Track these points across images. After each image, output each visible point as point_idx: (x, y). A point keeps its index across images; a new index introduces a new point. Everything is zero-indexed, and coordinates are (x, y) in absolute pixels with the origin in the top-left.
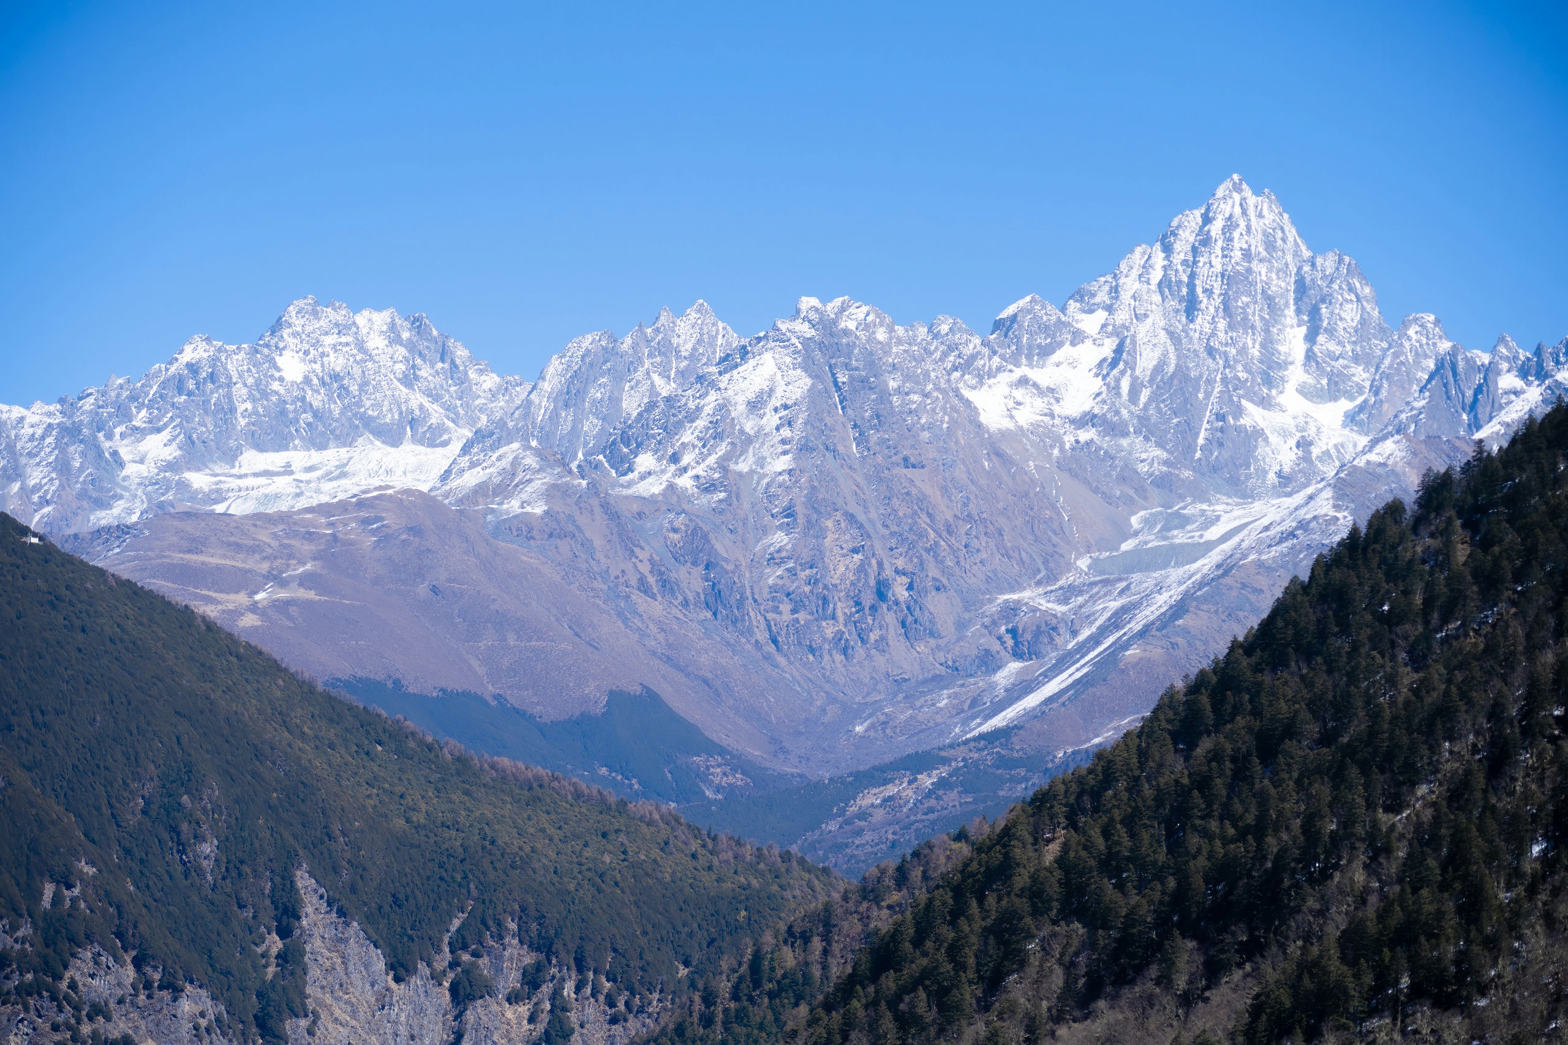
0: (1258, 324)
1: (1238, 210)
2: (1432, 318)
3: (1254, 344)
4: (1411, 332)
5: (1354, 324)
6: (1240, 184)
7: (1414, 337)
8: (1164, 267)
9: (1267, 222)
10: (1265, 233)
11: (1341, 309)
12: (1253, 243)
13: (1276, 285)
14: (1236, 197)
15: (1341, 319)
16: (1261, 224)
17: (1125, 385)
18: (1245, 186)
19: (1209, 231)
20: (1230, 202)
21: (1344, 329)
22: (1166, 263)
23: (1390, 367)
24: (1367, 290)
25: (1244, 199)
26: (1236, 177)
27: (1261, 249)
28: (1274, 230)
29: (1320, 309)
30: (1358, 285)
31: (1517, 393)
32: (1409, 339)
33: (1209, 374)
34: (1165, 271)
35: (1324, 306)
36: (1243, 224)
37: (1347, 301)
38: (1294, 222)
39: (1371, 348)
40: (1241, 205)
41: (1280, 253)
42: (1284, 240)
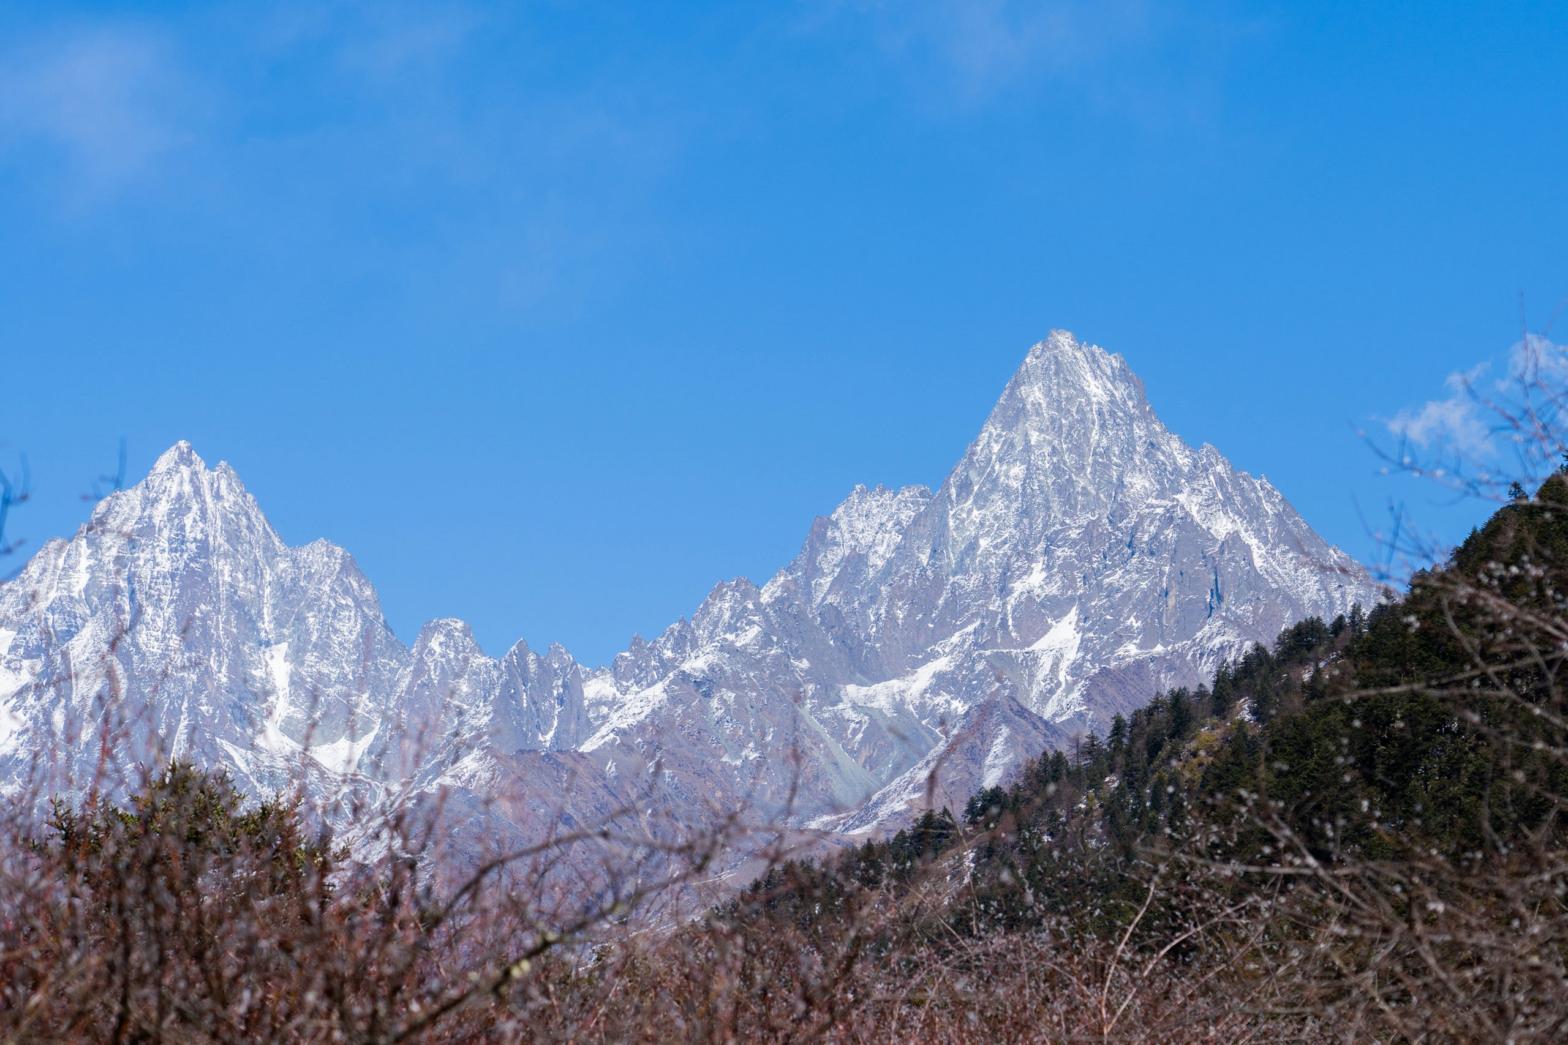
0: (226, 642)
1: (187, 488)
2: (460, 625)
3: (220, 667)
4: (435, 644)
5: (353, 638)
6: (190, 453)
7: (438, 650)
8: (90, 567)
9: (226, 505)
10: (224, 517)
11: (334, 617)
12: (211, 532)
13: (244, 589)
14: (185, 471)
15: (336, 631)
16: (219, 506)
17: (59, 718)
18: (195, 456)
19: (150, 517)
20: (177, 478)
21: (340, 644)
22: (92, 562)
23: (409, 690)
24: (368, 592)
25: (195, 473)
26: (183, 444)
27: (221, 540)
28: (237, 515)
29: (305, 618)
30: (355, 585)
31: (612, 704)
32: (432, 653)
33: (171, 703)
34: (93, 573)
35: (310, 614)
36: (195, 507)
37: (340, 606)
38: (261, 505)
39: (377, 670)
40: (191, 481)
41: (246, 546)
42: (250, 528)
